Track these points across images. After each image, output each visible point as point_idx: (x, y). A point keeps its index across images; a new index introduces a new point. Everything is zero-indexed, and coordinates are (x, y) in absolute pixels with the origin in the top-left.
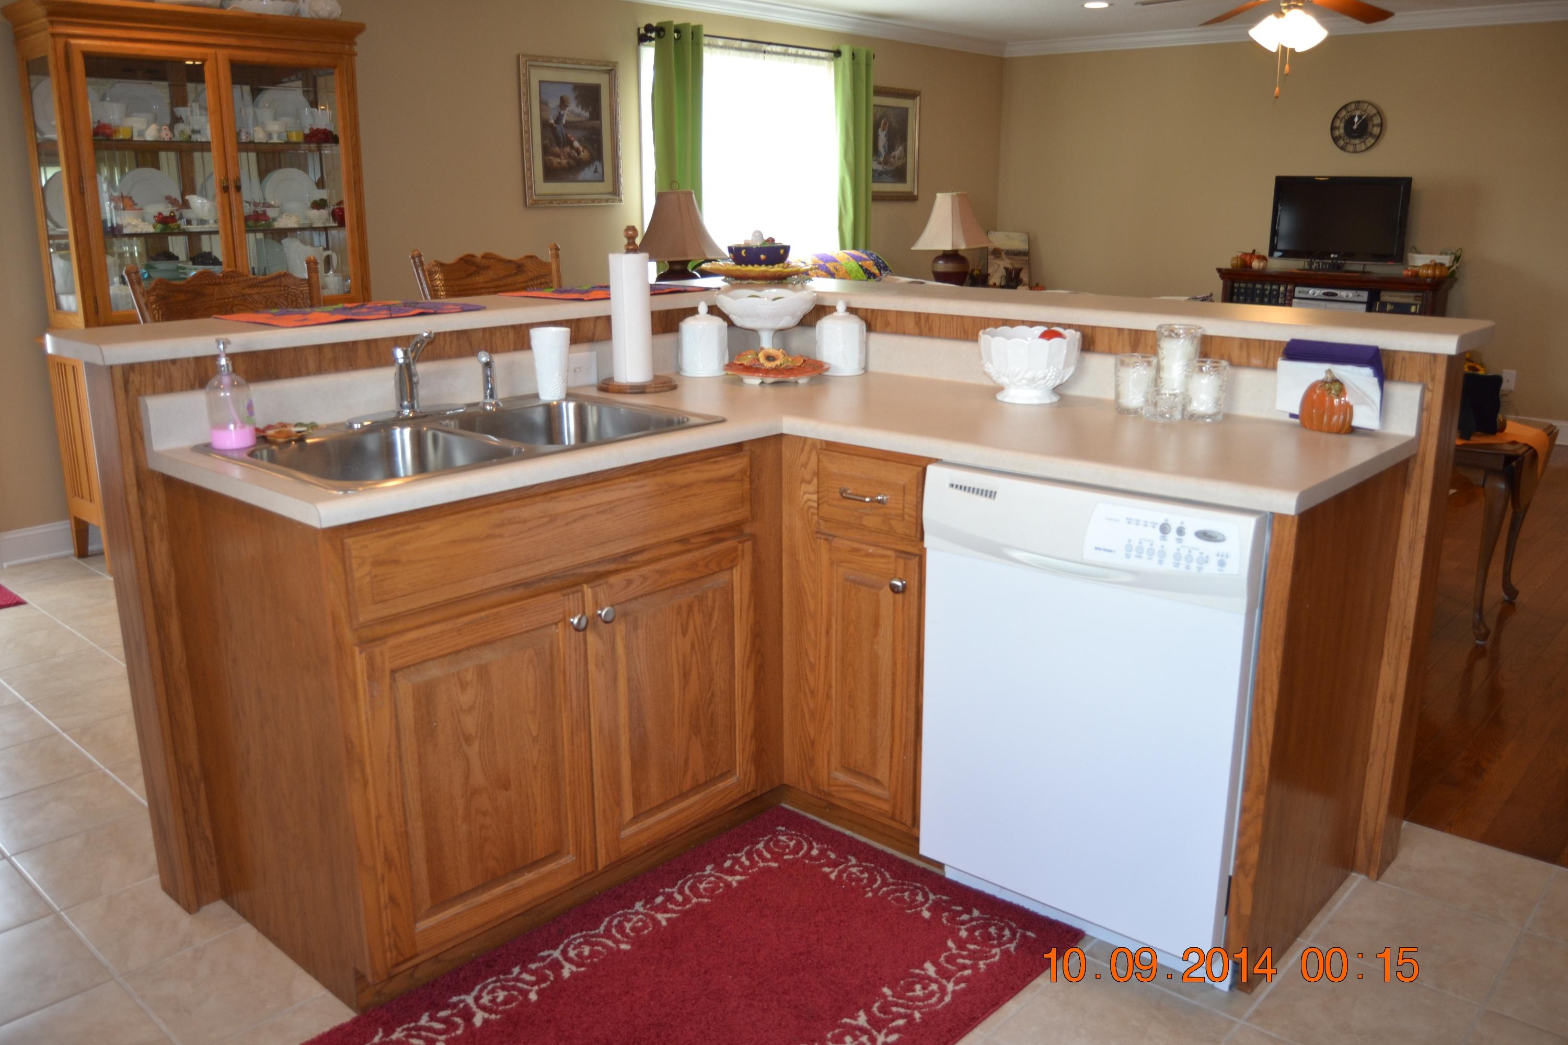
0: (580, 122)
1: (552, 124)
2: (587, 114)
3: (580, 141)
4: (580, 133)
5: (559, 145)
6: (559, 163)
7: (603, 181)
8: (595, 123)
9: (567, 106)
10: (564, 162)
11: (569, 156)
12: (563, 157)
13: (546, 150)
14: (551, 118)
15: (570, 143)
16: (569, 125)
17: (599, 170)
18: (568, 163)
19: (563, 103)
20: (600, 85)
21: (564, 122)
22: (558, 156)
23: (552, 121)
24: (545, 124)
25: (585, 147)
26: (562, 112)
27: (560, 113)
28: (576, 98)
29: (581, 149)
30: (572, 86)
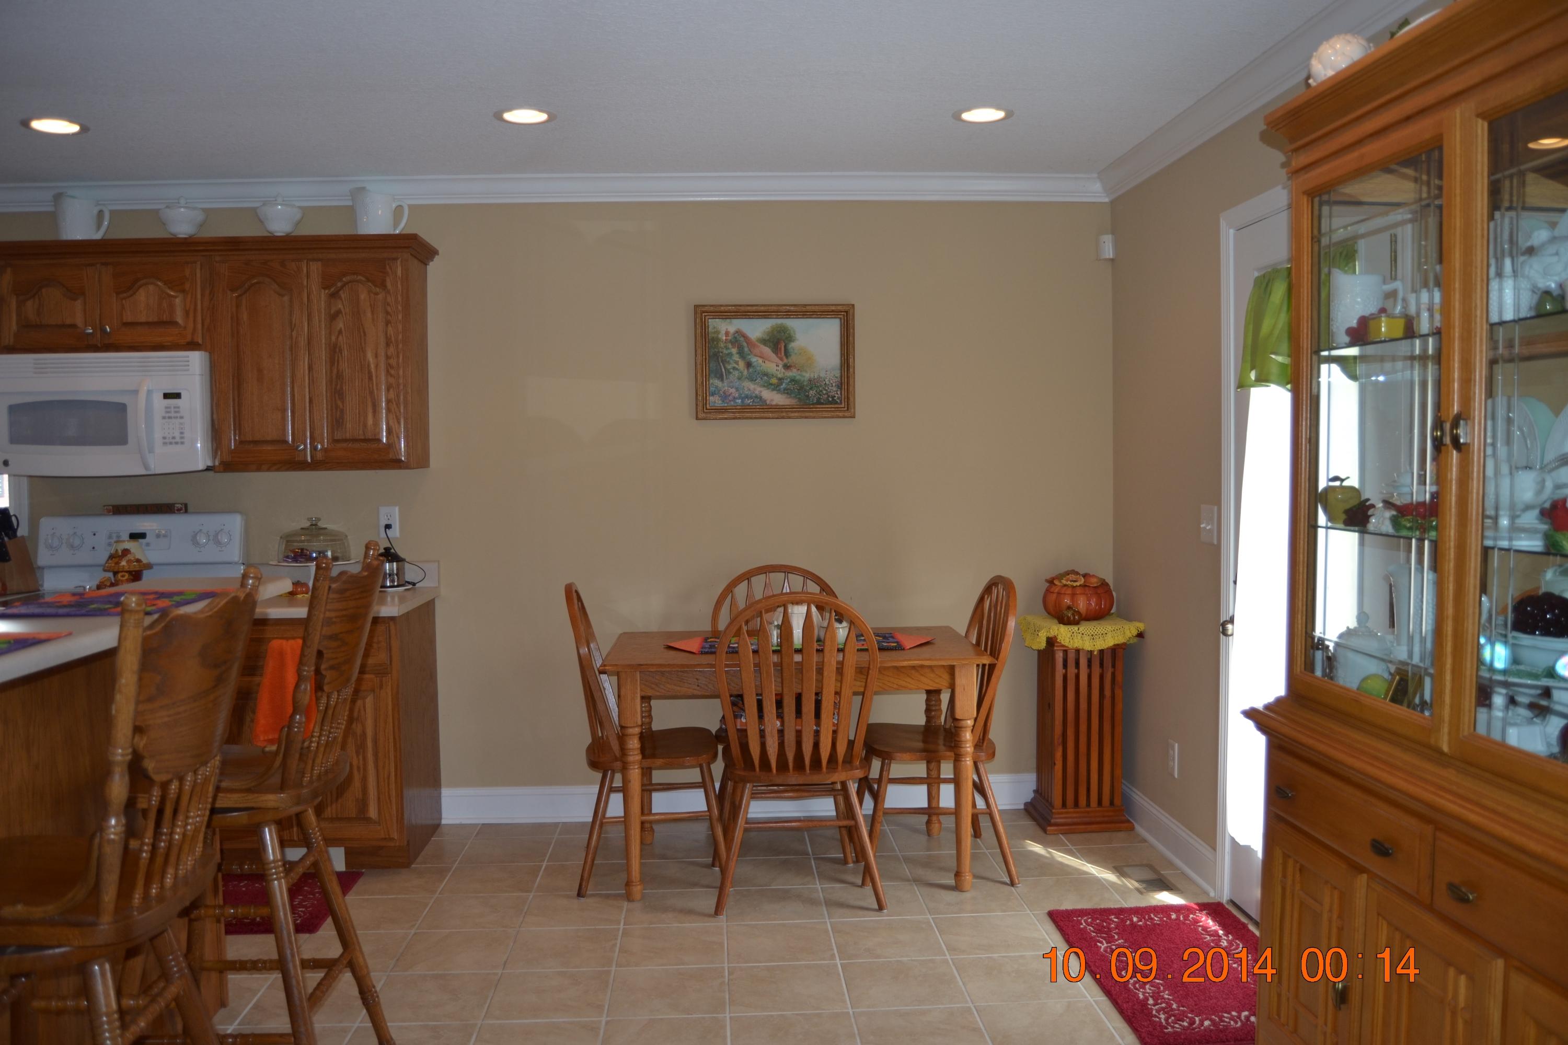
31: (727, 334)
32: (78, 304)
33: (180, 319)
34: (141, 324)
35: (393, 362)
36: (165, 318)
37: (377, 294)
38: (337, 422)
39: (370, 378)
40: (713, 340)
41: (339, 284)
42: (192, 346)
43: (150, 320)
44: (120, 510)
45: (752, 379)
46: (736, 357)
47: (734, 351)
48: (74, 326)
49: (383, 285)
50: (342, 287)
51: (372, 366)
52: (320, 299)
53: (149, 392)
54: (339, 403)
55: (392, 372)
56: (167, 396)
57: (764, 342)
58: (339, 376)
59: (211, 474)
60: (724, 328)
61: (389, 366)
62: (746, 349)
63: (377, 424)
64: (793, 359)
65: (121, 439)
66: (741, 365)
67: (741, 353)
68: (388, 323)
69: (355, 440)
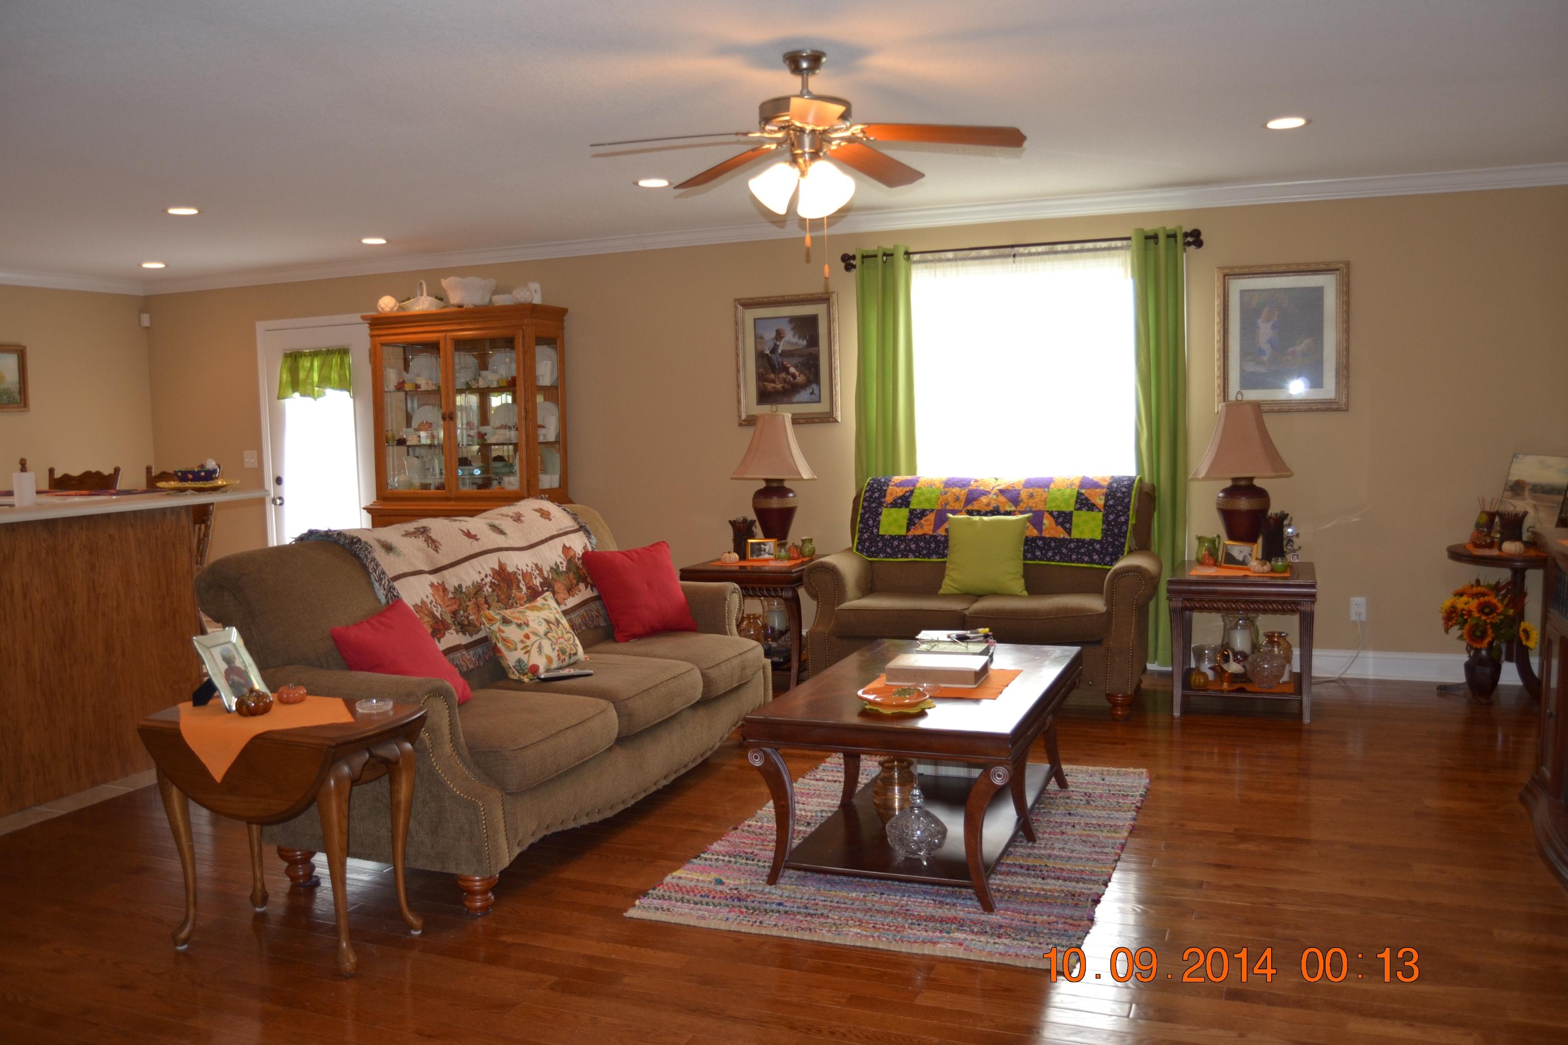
0: (796, 350)
1: (767, 355)
2: (805, 343)
3: (796, 367)
4: (796, 360)
5: (773, 372)
6: (774, 388)
7: (819, 401)
8: (813, 350)
9: (783, 337)
10: (779, 386)
11: (785, 381)
12: (778, 382)
13: (761, 378)
14: (767, 349)
15: (786, 370)
16: (784, 354)
17: (816, 392)
18: (783, 387)
19: (779, 335)
20: (817, 315)
21: (780, 351)
22: (773, 382)
23: (768, 352)
24: (760, 355)
25: (801, 372)
26: (778, 343)
27: (775, 344)
28: (793, 329)
29: (797, 374)
30: (788, 319)
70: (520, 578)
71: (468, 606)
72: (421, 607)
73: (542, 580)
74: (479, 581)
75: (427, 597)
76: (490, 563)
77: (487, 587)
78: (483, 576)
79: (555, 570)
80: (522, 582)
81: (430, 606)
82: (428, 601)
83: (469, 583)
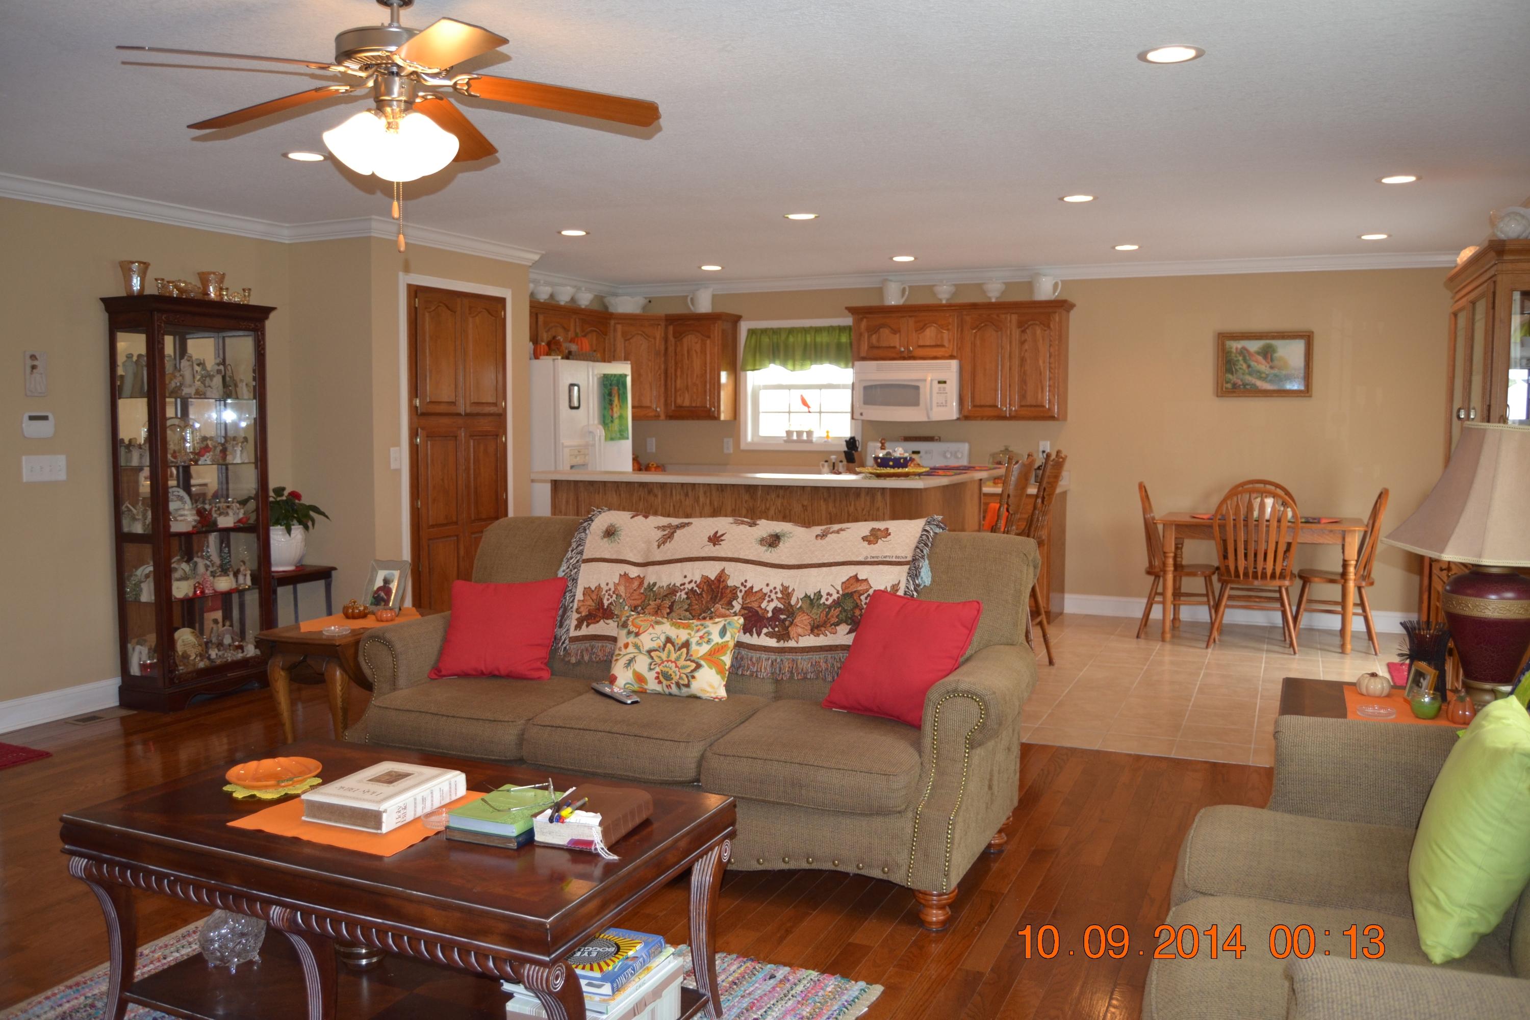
31: (1237, 349)
32: (898, 335)
33: (946, 344)
34: (927, 346)
35: (1053, 366)
36: (939, 343)
37: (1045, 330)
38: (1023, 396)
39: (1041, 374)
40: (1228, 352)
41: (1026, 326)
42: (952, 357)
43: (932, 344)
44: (907, 439)
45: (1250, 374)
46: (1242, 362)
47: (1240, 358)
48: (894, 347)
49: (1049, 327)
50: (1027, 328)
51: (1042, 368)
52: (1016, 333)
53: (932, 380)
54: (1024, 387)
55: (1052, 371)
56: (939, 382)
57: (1258, 353)
58: (1025, 373)
59: (958, 422)
60: (1236, 345)
61: (1050, 368)
62: (1248, 358)
63: (1043, 397)
64: (1276, 363)
65: (915, 402)
66: (1245, 366)
67: (1245, 360)
68: (1050, 346)
69: (1031, 406)
70: (740, 595)
71: (649, 604)
72: (593, 591)
73: (780, 606)
74: (678, 584)
75: (607, 584)
76: (712, 570)
77: (683, 593)
78: (687, 581)
79: (811, 600)
80: (740, 600)
81: (604, 592)
82: (605, 588)
83: (665, 584)
